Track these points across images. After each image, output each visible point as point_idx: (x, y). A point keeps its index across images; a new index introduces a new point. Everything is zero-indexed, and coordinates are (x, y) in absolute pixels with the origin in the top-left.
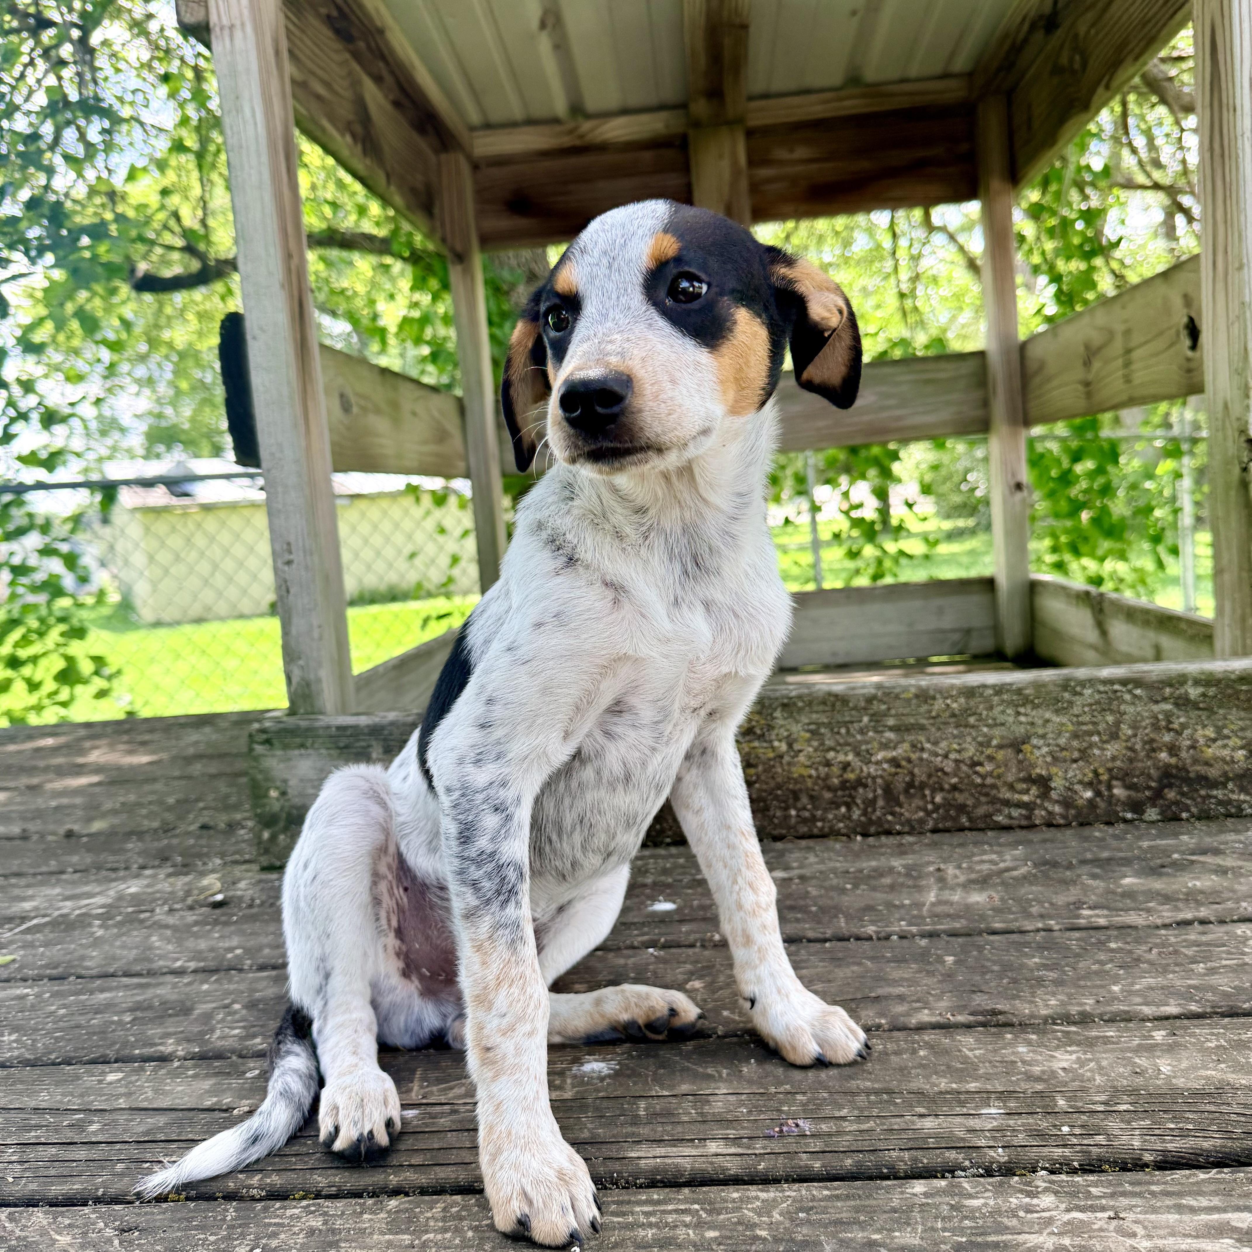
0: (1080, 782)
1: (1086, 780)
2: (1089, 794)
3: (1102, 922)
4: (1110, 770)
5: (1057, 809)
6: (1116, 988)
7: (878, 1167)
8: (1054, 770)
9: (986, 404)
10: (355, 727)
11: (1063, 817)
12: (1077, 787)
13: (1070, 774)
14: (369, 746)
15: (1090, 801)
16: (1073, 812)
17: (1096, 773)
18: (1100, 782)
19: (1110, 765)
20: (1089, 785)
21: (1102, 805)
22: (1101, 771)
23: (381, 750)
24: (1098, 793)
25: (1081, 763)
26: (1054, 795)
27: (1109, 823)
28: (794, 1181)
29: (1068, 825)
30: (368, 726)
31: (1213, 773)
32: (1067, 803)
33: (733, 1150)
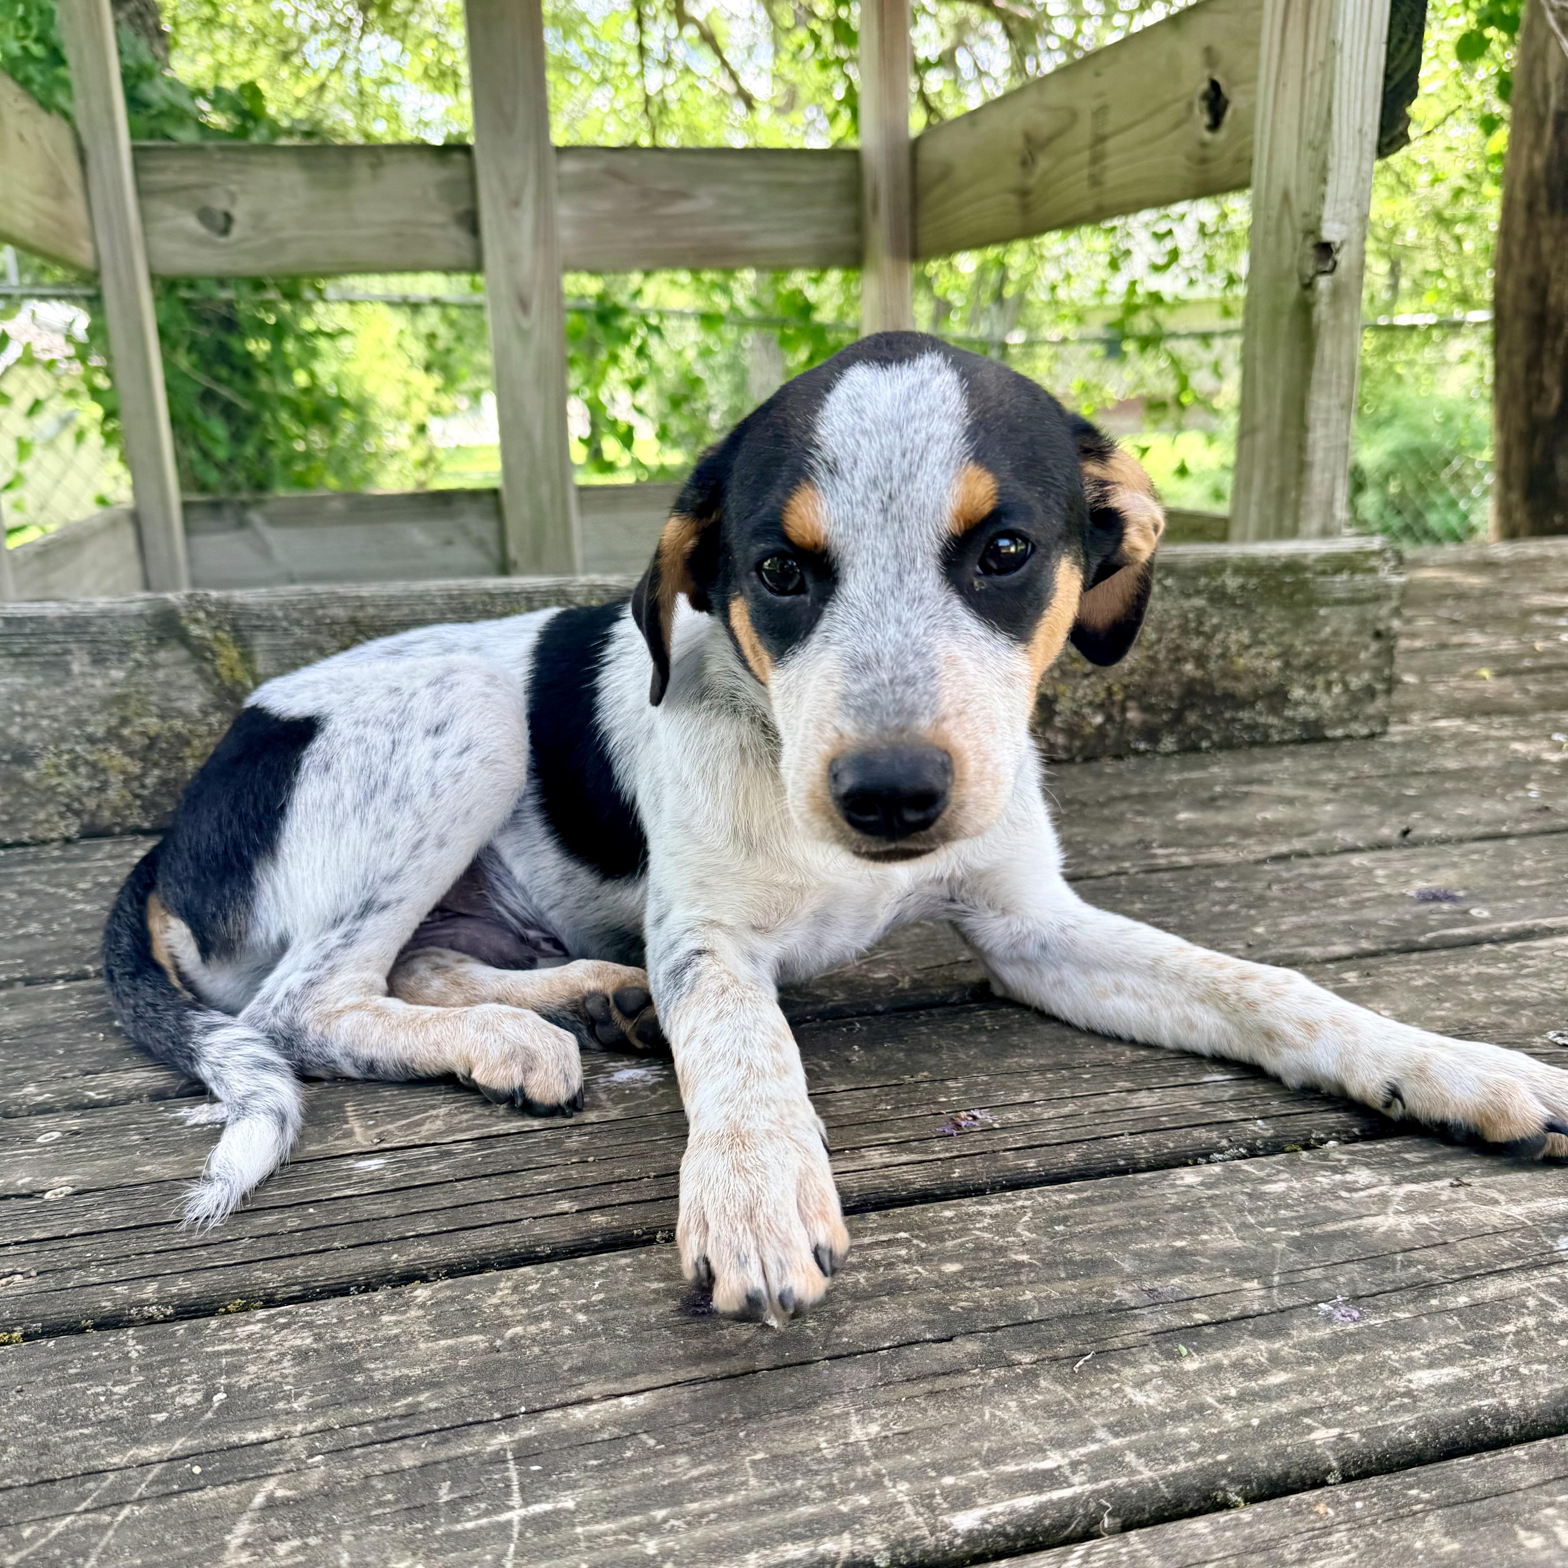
0: (1090, 704)
1: (1097, 700)
2: (1099, 719)
3: (1185, 860)
4: (1126, 687)
5: (1061, 740)
6: (1260, 930)
7: (1112, 1158)
8: (1061, 688)
9: (858, 226)
10: (39, 620)
11: (1067, 749)
12: (1087, 711)
13: (1080, 693)
14: (67, 652)
15: (1100, 727)
16: (1077, 743)
17: (1109, 691)
18: (1113, 703)
19: (1126, 680)
20: (1100, 707)
21: (1112, 731)
22: (1115, 688)
23: (86, 659)
24: (1109, 718)
25: (1093, 679)
26: (1058, 721)
27: (1119, 757)
28: (1004, 1188)
29: (1071, 761)
30: (62, 618)
31: (1242, 689)
32: (1071, 731)
33: (904, 1158)
